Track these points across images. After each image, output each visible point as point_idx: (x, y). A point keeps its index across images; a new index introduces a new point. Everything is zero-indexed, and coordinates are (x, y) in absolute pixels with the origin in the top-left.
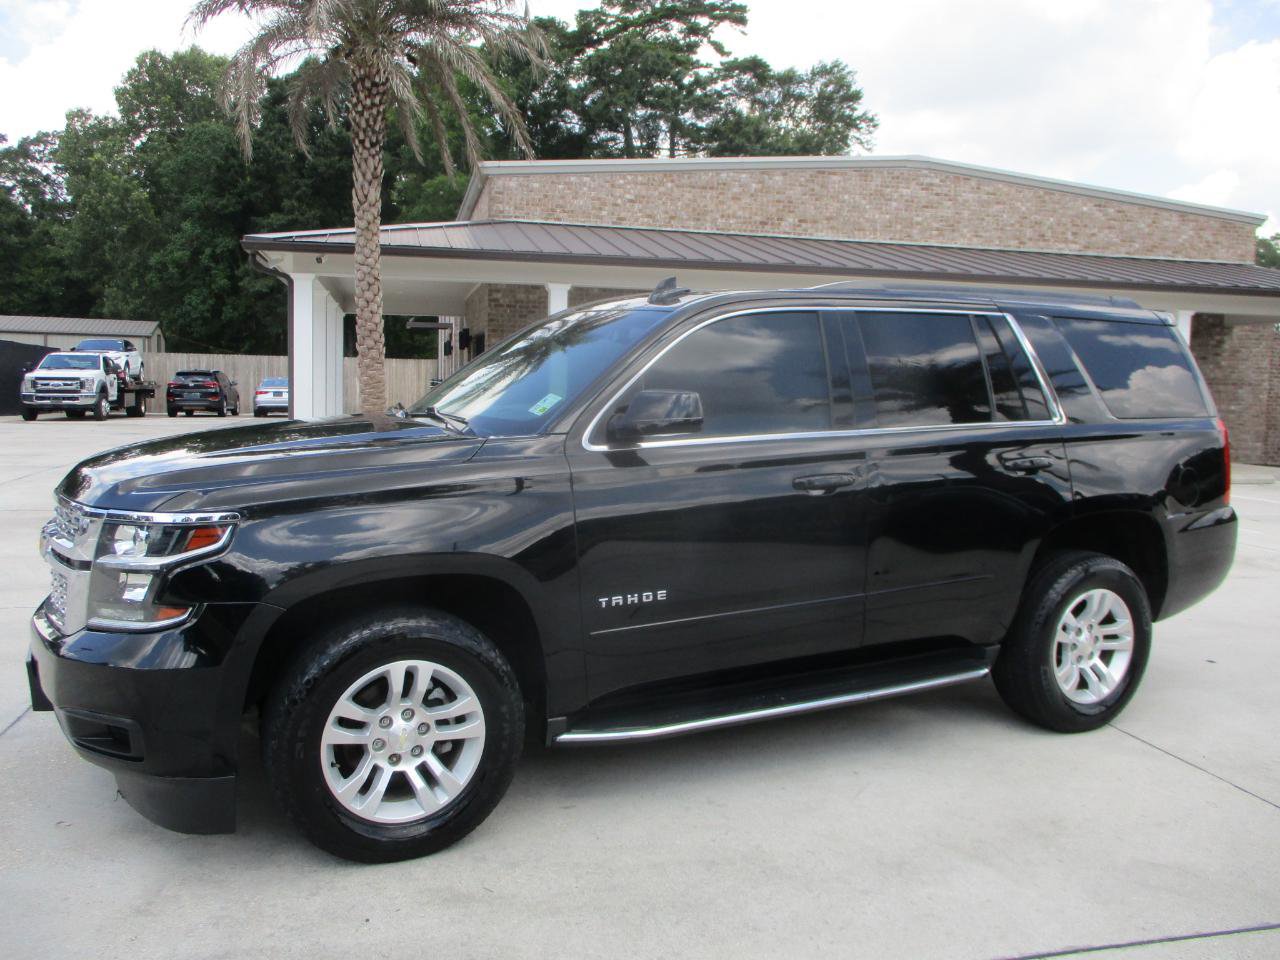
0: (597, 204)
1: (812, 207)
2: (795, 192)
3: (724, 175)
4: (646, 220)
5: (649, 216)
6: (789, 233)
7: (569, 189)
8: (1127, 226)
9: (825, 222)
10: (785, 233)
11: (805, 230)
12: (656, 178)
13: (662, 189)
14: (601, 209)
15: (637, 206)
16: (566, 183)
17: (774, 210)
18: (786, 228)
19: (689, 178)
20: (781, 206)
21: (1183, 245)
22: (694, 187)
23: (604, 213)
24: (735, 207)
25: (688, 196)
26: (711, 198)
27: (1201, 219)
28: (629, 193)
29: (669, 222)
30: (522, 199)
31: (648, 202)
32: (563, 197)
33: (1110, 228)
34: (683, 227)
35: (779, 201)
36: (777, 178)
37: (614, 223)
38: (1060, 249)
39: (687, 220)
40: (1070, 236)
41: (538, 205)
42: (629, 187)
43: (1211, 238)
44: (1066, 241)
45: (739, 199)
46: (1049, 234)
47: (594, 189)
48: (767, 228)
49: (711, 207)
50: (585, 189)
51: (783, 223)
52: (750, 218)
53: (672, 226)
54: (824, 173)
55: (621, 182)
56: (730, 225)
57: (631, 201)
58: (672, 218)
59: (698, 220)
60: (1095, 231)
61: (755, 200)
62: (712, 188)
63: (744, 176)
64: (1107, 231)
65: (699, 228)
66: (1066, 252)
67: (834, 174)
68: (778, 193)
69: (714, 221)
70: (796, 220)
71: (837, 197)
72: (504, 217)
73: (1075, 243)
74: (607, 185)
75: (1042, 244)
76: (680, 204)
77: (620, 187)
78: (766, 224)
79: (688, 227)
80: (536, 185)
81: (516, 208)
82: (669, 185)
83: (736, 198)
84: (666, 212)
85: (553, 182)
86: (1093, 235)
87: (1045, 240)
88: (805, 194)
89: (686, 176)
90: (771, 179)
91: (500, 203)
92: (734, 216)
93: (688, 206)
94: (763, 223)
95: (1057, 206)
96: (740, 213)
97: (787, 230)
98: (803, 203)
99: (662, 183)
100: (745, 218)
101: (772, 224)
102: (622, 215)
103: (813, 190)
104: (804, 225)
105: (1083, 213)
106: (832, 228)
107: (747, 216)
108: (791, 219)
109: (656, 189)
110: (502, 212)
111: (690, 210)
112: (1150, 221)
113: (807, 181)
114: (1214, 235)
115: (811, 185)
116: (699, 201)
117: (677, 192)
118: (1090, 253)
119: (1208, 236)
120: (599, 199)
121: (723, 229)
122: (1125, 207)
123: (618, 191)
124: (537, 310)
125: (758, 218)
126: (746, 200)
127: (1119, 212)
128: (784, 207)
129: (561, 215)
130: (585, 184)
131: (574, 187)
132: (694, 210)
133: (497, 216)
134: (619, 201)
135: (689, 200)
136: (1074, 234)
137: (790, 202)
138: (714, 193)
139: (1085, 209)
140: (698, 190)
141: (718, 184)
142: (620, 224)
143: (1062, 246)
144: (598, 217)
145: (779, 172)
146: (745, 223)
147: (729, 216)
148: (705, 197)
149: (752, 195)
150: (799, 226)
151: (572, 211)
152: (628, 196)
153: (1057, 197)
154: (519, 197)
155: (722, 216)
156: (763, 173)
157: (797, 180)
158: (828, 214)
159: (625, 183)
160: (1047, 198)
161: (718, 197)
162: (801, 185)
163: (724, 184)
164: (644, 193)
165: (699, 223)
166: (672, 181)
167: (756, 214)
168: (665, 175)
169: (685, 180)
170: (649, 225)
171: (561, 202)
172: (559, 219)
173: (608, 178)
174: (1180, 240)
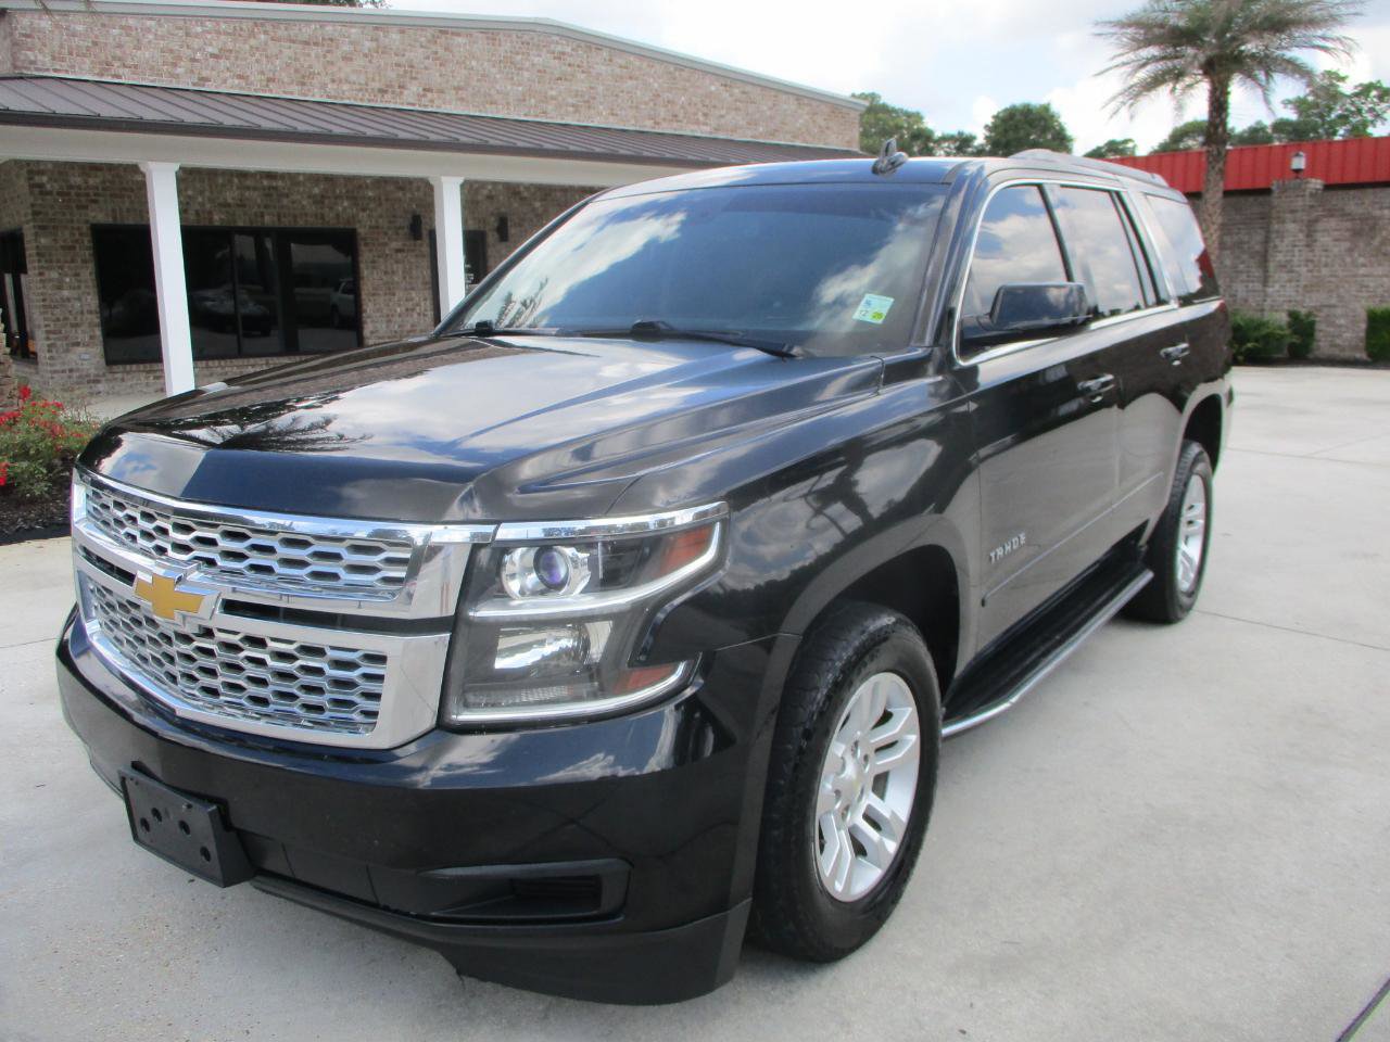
0: (170, 58)
1: (438, 74)
2: (417, 55)
3: (329, 28)
4: (237, 81)
5: (240, 77)
6: (414, 105)
7: (128, 35)
8: (751, 108)
9: (454, 92)
10: (409, 104)
11: (432, 101)
12: (244, 27)
13: (253, 42)
14: (175, 65)
15: (223, 63)
16: (122, 28)
17: (393, 75)
18: (409, 99)
19: (286, 29)
20: (401, 70)
21: (800, 129)
22: (294, 42)
23: (179, 70)
24: (347, 69)
25: (287, 52)
26: (317, 57)
27: (814, 104)
28: (211, 45)
29: (267, 86)
30: (61, 46)
31: (237, 58)
32: (120, 46)
33: (737, 109)
34: (285, 93)
35: (398, 65)
36: (394, 36)
37: (194, 84)
38: (692, 131)
39: (289, 84)
40: (701, 119)
41: (84, 56)
42: (209, 36)
43: (823, 123)
44: (697, 122)
45: (351, 59)
46: (681, 116)
47: (163, 38)
48: (388, 97)
49: (317, 68)
50: (151, 37)
51: (406, 92)
52: (367, 84)
53: (271, 91)
54: (446, 33)
55: (199, 29)
56: (343, 92)
57: (213, 56)
58: (269, 80)
59: (303, 84)
60: (723, 112)
61: (370, 62)
62: (316, 44)
63: (353, 30)
64: (734, 112)
65: (306, 95)
66: (699, 135)
67: (458, 35)
68: (396, 55)
69: (323, 86)
70: (421, 89)
71: (464, 62)
72: (37, 69)
73: (706, 124)
74: (181, 33)
75: (675, 125)
76: (278, 62)
77: (197, 35)
78: (386, 92)
79: (292, 93)
80: (80, 28)
81: (54, 58)
82: (262, 36)
83: (347, 58)
84: (262, 73)
85: (103, 25)
86: (722, 116)
87: (678, 121)
88: (428, 58)
89: (282, 27)
90: (385, 37)
91: (30, 49)
92: (347, 81)
93: (288, 65)
94: (383, 91)
95: (688, 84)
96: (353, 78)
97: (412, 101)
98: (426, 68)
99: (252, 34)
100: (360, 84)
101: (393, 92)
102: (205, 73)
103: (436, 53)
104: (429, 95)
105: (711, 93)
106: (462, 99)
107: (363, 82)
108: (414, 88)
109: (245, 42)
110: (32, 62)
111: (292, 71)
112: (770, 104)
113: (429, 41)
114: (825, 120)
115: (434, 48)
116: (302, 59)
117: (273, 48)
118: (721, 136)
119: (820, 121)
120: (171, 51)
121: (336, 98)
122: (748, 88)
123: (196, 43)
124: (101, 199)
125: (376, 85)
126: (359, 62)
127: (744, 93)
128: (405, 72)
129: (121, 71)
130: (149, 30)
131: (134, 33)
132: (296, 71)
133: (29, 69)
134: (198, 55)
135: (290, 58)
136: (705, 115)
137: (412, 67)
138: (320, 50)
139: (713, 88)
140: (301, 46)
141: (323, 39)
142: (204, 86)
143: (695, 127)
144: (172, 75)
145: (395, 29)
146: (361, 90)
147: (340, 81)
148: (309, 55)
149: (366, 56)
150: (424, 96)
151: (136, 67)
152: (210, 49)
153: (685, 74)
154: (56, 43)
155: (333, 81)
156: (377, 29)
157: (416, 41)
158: (456, 84)
159: (203, 32)
160: (677, 73)
161: (325, 56)
162: (422, 46)
163: (331, 40)
164: (230, 46)
165: (305, 88)
166: (266, 32)
167: (373, 80)
168: (256, 25)
169: (281, 32)
170: (241, 88)
171: (118, 52)
172: (119, 77)
173: (181, 23)
174: (798, 125)
